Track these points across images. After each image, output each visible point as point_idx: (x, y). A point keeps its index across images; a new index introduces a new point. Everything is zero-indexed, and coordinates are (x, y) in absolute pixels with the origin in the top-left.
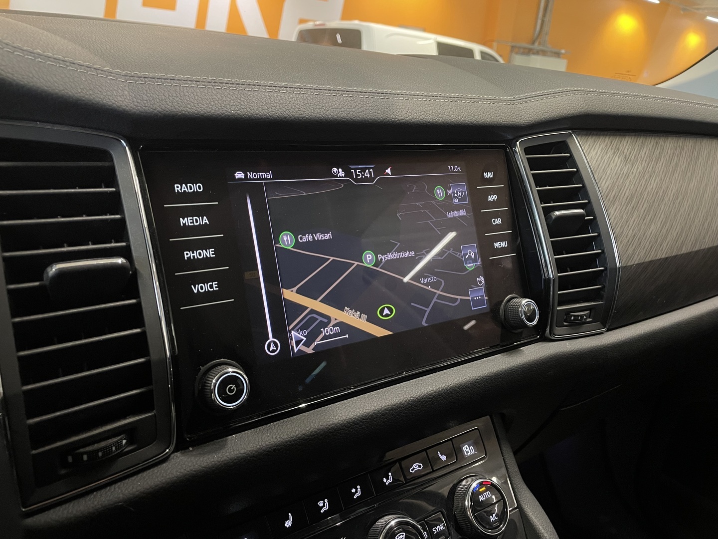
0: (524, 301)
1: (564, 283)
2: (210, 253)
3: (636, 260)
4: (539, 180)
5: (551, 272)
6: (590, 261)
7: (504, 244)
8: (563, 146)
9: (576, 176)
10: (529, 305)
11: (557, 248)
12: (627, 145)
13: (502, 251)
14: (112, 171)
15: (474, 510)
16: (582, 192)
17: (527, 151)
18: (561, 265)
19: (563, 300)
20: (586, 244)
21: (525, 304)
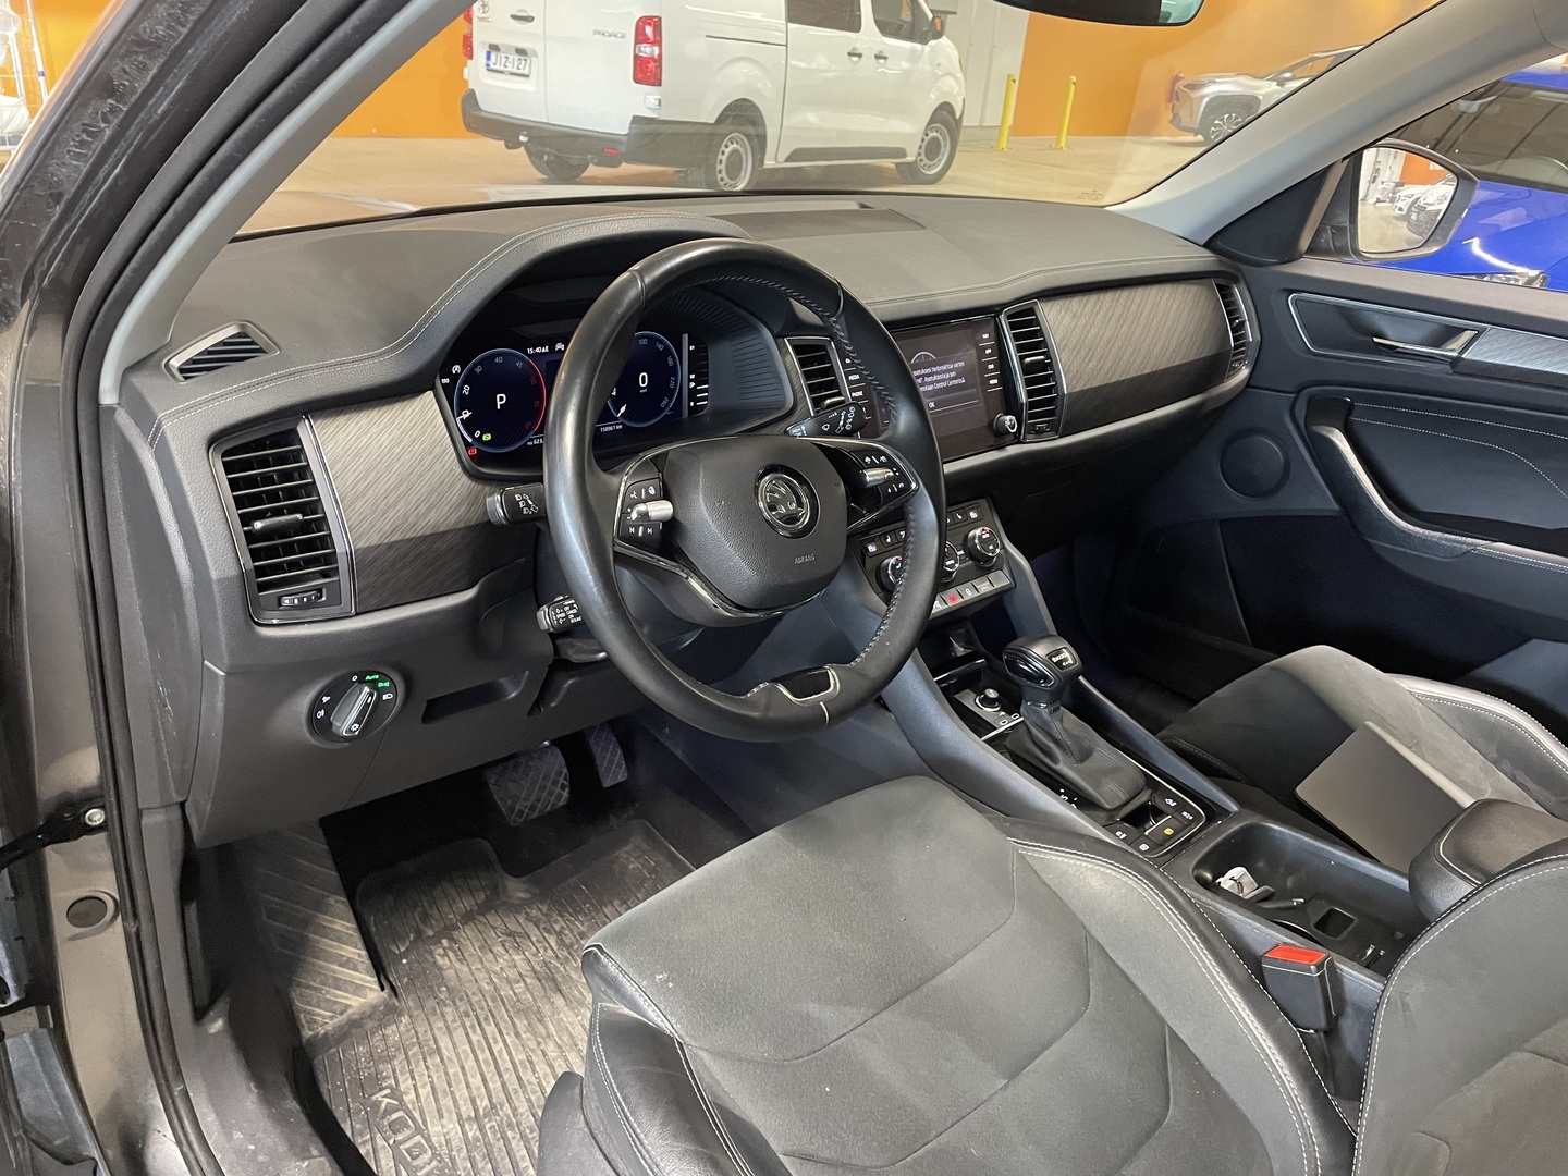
0: (1008, 418)
1: (1032, 405)
2: (861, 393)
3: (1078, 389)
4: (1016, 337)
5: (1024, 399)
6: (1048, 390)
7: (996, 381)
8: (1031, 311)
9: (1039, 333)
10: (1011, 420)
11: (1028, 383)
12: (1075, 303)
13: (995, 386)
14: (827, 355)
15: (980, 543)
16: (1043, 343)
17: (1009, 317)
18: (1030, 394)
19: (1031, 417)
20: (1046, 379)
21: (1009, 419)
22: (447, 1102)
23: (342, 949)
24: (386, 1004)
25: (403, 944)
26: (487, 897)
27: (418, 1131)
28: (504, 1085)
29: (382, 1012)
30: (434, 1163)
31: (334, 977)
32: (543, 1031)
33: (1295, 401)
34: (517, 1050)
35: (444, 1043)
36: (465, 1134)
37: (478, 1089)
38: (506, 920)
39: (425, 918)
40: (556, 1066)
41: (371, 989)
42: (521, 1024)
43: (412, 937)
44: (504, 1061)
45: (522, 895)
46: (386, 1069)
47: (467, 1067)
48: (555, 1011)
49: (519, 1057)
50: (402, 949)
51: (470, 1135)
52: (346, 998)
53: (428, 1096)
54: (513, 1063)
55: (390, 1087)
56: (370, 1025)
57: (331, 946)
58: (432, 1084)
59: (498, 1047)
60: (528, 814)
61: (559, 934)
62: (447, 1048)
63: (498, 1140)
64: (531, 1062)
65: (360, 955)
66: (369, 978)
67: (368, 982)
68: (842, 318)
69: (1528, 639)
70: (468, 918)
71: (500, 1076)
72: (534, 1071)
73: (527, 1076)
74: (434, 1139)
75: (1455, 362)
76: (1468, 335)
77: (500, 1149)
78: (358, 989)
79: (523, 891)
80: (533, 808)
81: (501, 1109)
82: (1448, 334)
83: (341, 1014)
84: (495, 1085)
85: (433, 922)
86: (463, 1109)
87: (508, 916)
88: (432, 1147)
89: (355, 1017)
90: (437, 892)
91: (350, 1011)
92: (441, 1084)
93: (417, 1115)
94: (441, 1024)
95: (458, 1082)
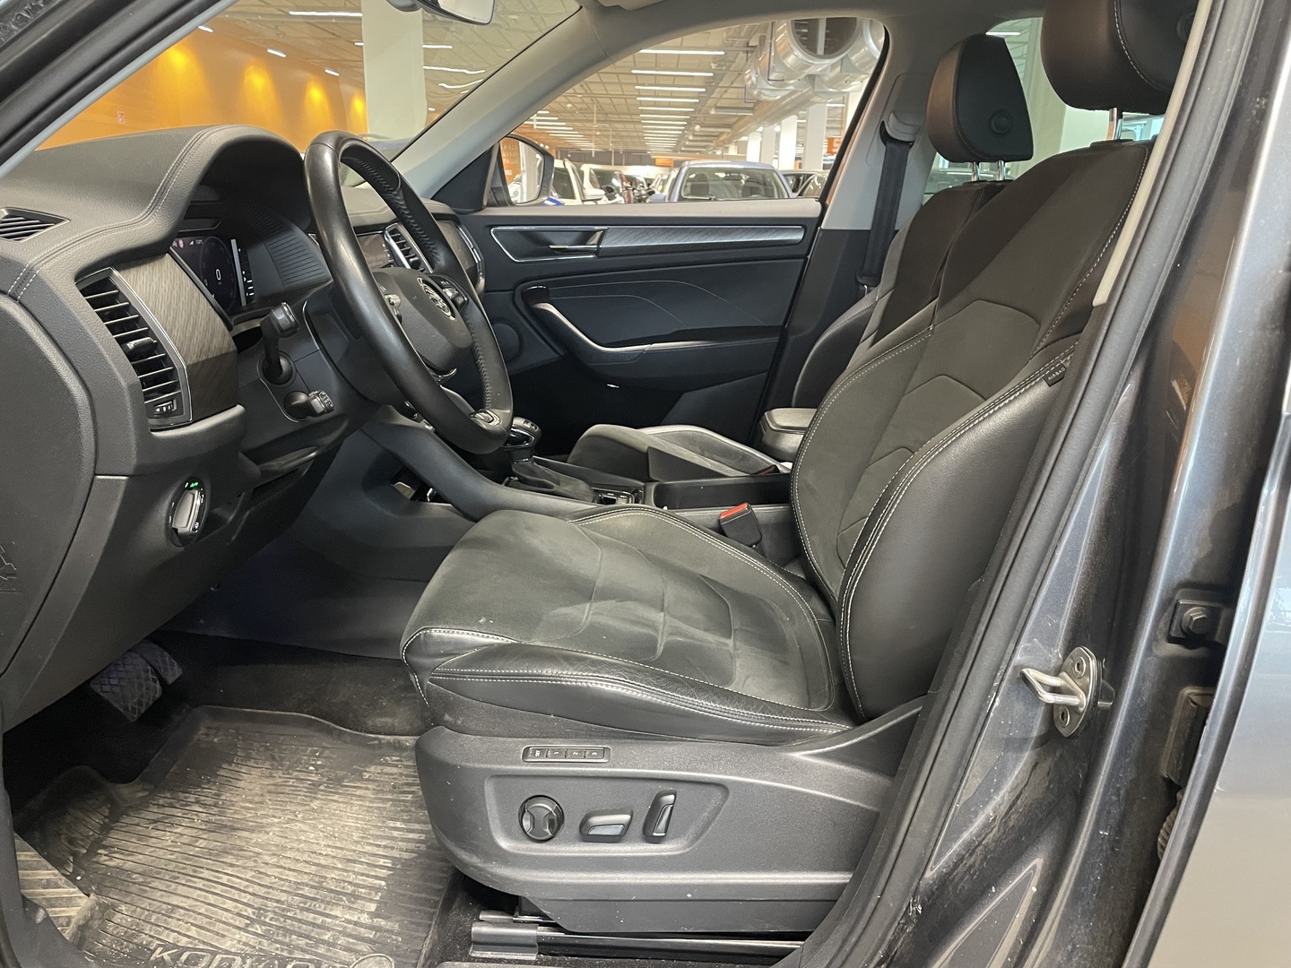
22: (219, 927)
23: (39, 875)
24: (98, 904)
25: (69, 866)
26: (109, 809)
27: (214, 954)
28: (253, 894)
29: (99, 911)
30: (248, 961)
31: (46, 899)
32: (251, 854)
33: (513, 296)
34: (242, 873)
35: (175, 900)
36: (256, 934)
37: (236, 907)
38: (143, 816)
39: (72, 841)
40: (283, 865)
41: (80, 897)
42: (230, 859)
43: (71, 859)
44: (240, 884)
45: (140, 794)
46: (144, 939)
47: (212, 902)
48: (247, 840)
49: (249, 875)
50: (71, 870)
51: (259, 932)
52: (64, 911)
53: (197, 932)
54: (247, 880)
55: (159, 946)
56: (96, 924)
57: (28, 875)
58: (192, 924)
59: (225, 879)
60: (139, 710)
61: (198, 802)
62: (182, 902)
63: (285, 921)
64: (261, 873)
65: (55, 875)
66: (72, 890)
67: (73, 893)
68: (401, 192)
69: (682, 394)
70: (106, 829)
71: (245, 892)
72: (268, 875)
73: (267, 881)
74: (233, 950)
75: (597, 252)
76: (598, 234)
77: (292, 925)
78: (69, 902)
79: (139, 791)
80: (140, 703)
81: (266, 906)
82: (586, 236)
83: (68, 925)
84: (246, 898)
85: (80, 842)
86: (237, 924)
87: (140, 814)
88: (235, 954)
89: (81, 922)
90: (68, 819)
91: (73, 920)
92: (203, 921)
93: (201, 947)
94: (160, 893)
95: (216, 913)
